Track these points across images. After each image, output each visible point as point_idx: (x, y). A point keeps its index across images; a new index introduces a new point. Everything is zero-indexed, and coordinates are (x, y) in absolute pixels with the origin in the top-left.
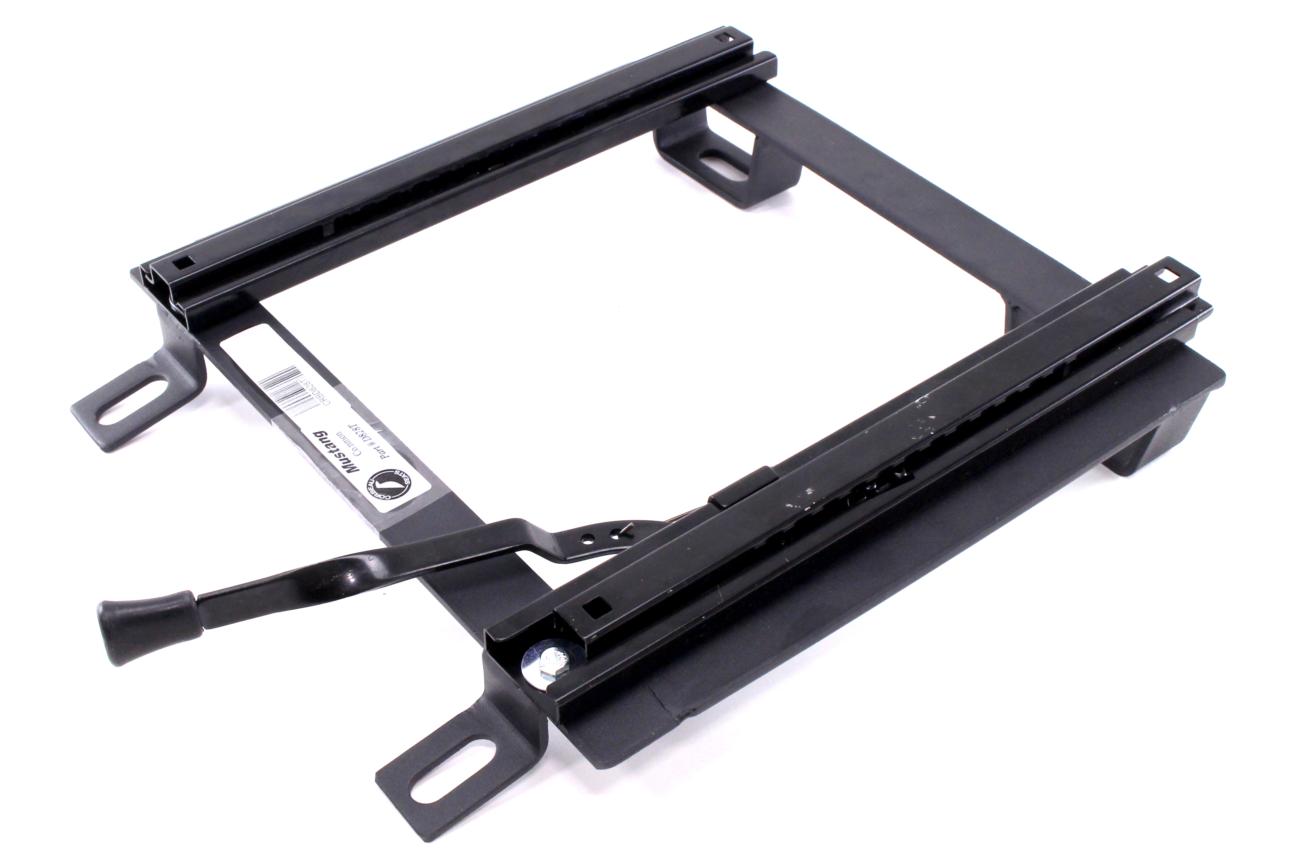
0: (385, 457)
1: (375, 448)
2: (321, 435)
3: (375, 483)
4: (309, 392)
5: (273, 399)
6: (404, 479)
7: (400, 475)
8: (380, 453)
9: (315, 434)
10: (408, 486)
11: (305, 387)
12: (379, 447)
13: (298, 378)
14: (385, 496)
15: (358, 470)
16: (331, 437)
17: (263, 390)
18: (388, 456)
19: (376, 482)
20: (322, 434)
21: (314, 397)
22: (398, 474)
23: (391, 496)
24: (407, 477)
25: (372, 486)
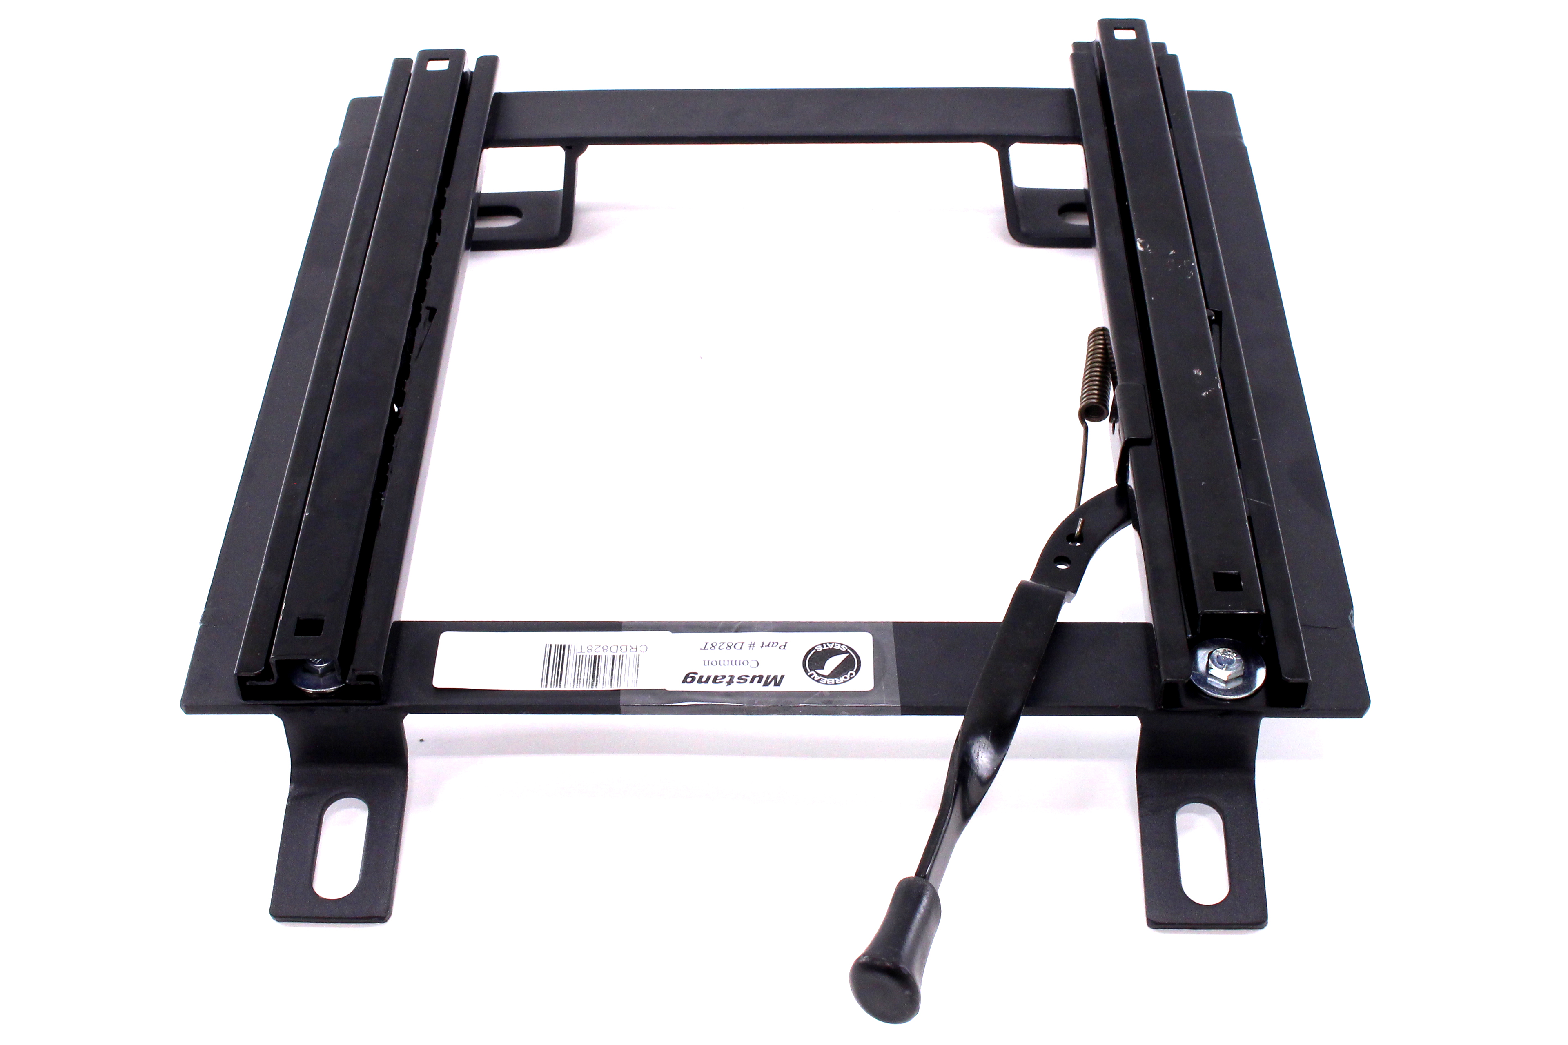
0: (785, 646)
1: (762, 646)
2: (689, 678)
3: (817, 673)
4: (607, 654)
5: (584, 686)
6: (834, 648)
7: (825, 648)
8: (772, 646)
9: (684, 681)
10: (849, 650)
11: (594, 654)
12: (763, 643)
13: (572, 652)
14: (847, 674)
15: (782, 677)
16: (704, 672)
17: (558, 689)
18: (786, 643)
19: (816, 671)
20: (691, 677)
21: (619, 653)
22: (821, 649)
23: (853, 670)
24: (834, 645)
25: (821, 677)
